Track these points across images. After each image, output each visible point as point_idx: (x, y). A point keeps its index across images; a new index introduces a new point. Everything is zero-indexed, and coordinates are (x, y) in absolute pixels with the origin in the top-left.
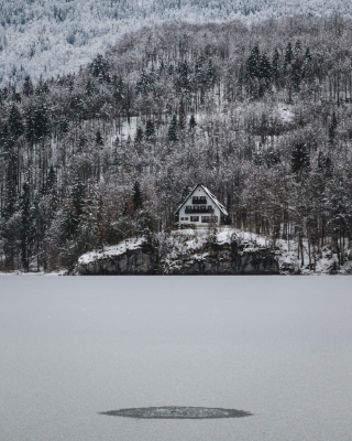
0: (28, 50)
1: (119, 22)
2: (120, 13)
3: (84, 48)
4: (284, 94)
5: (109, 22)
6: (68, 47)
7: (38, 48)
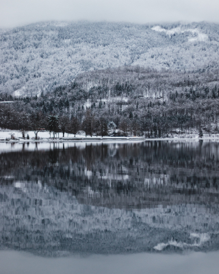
0: (26, 60)
1: (59, 49)
2: (58, 45)
3: (47, 60)
4: (125, 94)
5: (55, 49)
6: (41, 59)
7: (30, 59)
